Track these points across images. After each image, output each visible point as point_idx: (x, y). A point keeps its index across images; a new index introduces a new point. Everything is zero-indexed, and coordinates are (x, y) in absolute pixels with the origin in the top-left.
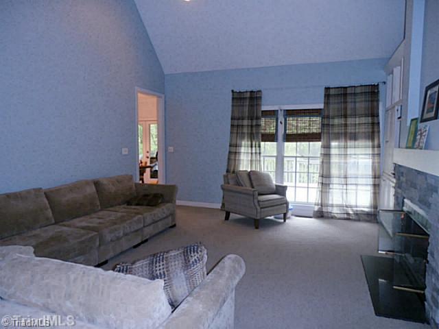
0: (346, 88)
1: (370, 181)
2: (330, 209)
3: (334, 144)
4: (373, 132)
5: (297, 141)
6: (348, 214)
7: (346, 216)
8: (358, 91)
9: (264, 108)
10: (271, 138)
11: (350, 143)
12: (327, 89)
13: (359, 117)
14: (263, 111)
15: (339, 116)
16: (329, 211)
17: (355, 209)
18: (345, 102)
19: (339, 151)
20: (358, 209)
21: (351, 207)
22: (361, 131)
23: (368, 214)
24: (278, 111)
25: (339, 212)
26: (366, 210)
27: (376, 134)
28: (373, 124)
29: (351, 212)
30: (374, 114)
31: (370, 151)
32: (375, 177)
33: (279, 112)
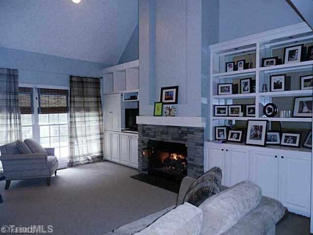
0: (82, 78)
1: (99, 137)
2: (78, 159)
3: (77, 114)
4: (98, 107)
5: (49, 113)
6: (89, 160)
7: (87, 161)
8: (89, 80)
9: (20, 85)
10: (28, 110)
11: (87, 114)
12: (71, 77)
13: (90, 97)
14: (20, 88)
15: (79, 96)
16: (77, 160)
17: (91, 155)
18: (83, 87)
19: (81, 119)
20: (93, 155)
21: (90, 155)
22: (91, 106)
23: (98, 157)
24: (32, 88)
25: (84, 160)
26: (97, 155)
27: (100, 108)
28: (98, 102)
29: (90, 158)
30: (98, 96)
31: (97, 118)
32: (101, 134)
33: (35, 89)
